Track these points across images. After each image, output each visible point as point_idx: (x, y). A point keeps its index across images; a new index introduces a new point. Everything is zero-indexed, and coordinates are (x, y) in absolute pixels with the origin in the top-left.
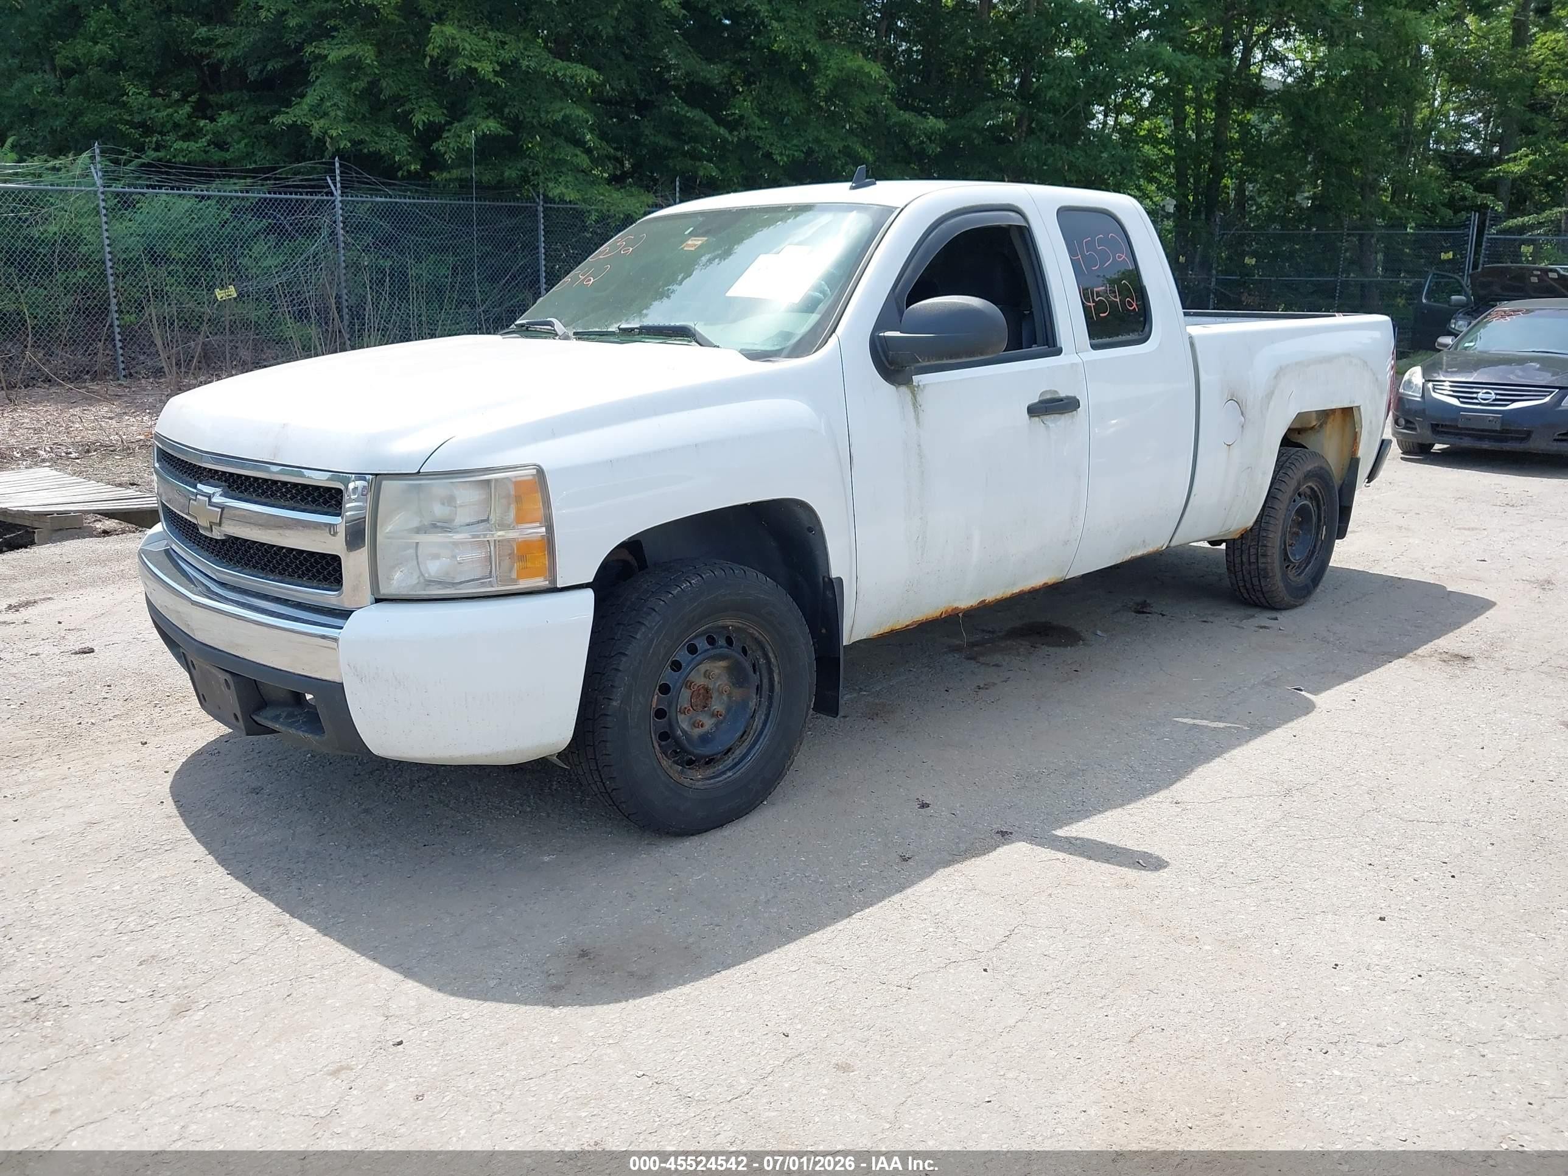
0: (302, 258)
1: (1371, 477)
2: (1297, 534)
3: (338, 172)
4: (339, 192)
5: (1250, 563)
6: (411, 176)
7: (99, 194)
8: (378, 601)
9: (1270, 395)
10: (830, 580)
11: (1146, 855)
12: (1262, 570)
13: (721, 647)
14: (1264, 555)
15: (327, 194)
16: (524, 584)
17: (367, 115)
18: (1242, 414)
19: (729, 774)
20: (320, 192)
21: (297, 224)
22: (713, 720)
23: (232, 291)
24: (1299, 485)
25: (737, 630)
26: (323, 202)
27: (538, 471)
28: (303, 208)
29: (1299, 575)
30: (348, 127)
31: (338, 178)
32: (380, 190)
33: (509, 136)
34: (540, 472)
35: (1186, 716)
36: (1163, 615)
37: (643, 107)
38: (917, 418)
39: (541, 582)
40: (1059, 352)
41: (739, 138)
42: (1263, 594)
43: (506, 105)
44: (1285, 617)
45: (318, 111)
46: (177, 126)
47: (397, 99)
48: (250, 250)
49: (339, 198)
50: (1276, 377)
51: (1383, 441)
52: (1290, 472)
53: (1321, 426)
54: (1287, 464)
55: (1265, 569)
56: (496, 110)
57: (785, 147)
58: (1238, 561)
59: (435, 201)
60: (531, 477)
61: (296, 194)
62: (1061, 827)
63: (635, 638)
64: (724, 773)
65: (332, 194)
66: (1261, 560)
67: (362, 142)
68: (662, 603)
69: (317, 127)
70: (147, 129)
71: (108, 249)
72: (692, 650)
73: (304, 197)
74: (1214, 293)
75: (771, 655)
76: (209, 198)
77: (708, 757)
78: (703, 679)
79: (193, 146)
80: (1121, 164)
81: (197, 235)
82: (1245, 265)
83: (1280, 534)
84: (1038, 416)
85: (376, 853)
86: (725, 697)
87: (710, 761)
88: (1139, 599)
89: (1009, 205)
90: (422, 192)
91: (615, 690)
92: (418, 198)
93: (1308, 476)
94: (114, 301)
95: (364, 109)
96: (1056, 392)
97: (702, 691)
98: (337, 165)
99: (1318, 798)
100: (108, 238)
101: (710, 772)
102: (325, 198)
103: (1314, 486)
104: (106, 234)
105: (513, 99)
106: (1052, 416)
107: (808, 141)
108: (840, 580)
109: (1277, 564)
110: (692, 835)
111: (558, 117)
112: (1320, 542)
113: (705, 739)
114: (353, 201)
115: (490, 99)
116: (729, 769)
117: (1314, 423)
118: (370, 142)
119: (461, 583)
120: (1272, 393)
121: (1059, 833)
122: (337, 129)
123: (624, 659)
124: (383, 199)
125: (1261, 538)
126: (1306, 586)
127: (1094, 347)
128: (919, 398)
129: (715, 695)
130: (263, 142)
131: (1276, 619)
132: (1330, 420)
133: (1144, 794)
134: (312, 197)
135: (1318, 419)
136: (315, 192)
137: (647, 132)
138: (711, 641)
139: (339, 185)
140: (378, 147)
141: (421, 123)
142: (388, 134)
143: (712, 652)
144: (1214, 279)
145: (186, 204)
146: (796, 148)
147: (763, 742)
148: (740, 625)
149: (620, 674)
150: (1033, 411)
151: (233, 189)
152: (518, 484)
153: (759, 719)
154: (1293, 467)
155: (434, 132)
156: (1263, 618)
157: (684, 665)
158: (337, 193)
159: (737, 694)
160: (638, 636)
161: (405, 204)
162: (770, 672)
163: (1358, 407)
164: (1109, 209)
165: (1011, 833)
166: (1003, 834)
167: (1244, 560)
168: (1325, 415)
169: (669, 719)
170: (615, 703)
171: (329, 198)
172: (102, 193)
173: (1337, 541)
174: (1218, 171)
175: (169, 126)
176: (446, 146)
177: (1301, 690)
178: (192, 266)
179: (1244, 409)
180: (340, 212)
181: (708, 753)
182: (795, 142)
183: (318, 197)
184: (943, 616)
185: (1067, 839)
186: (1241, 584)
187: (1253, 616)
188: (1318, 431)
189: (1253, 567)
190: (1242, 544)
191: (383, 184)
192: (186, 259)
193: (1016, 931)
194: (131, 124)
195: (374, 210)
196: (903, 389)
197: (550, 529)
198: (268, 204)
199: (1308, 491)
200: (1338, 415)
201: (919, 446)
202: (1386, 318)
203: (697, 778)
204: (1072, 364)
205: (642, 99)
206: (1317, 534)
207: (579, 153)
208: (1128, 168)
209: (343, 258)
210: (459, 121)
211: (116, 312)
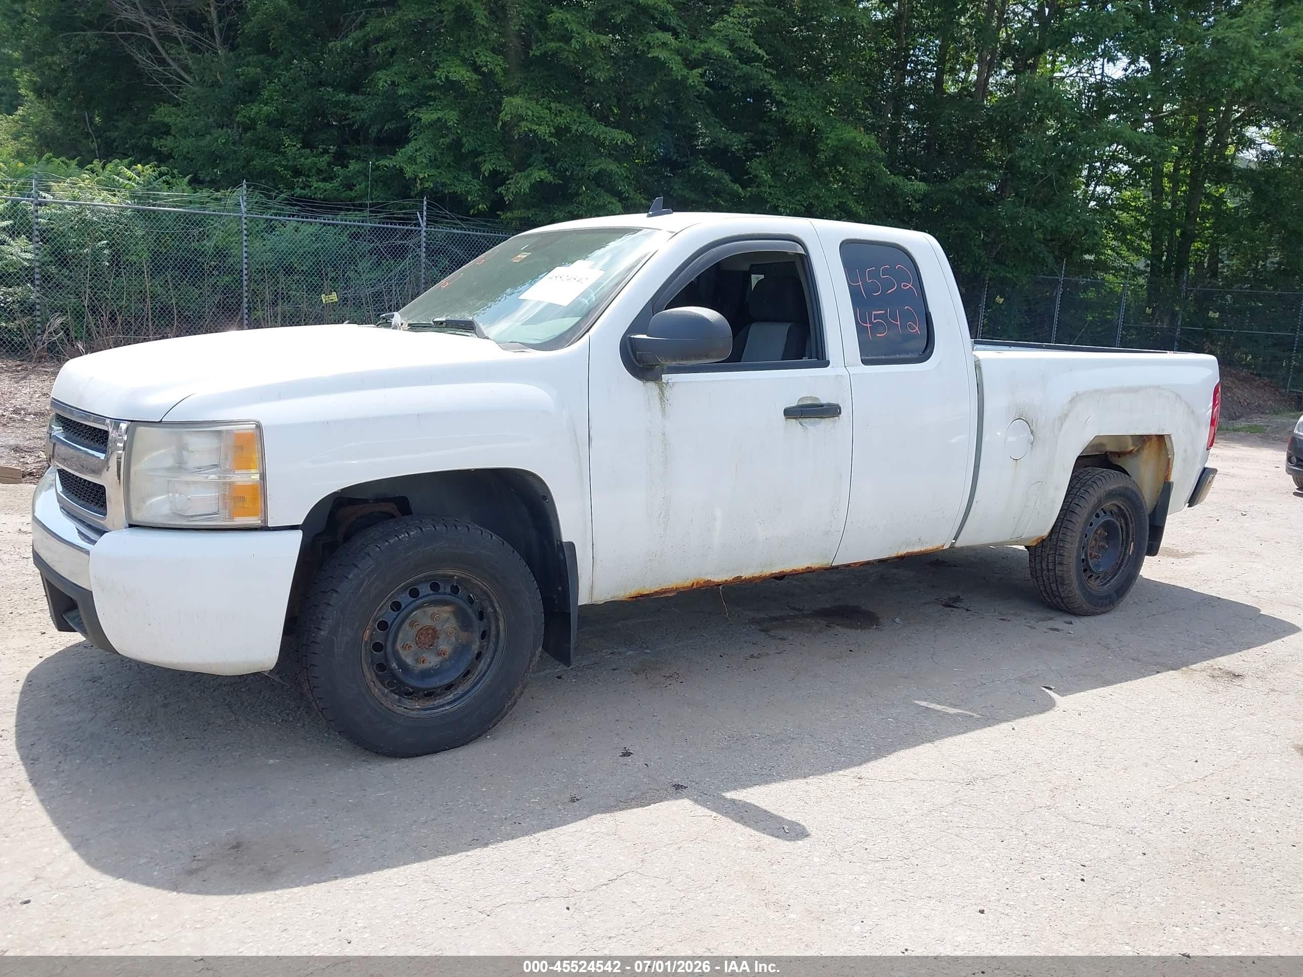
0: (391, 273)
1: (1192, 501)
2: (1103, 547)
3: (425, 208)
4: (425, 224)
5: (1048, 570)
6: (480, 214)
7: (243, 219)
8: (131, 526)
9: (1063, 418)
10: (561, 542)
11: (793, 824)
12: (1059, 577)
13: (444, 594)
14: (1061, 564)
15: (415, 225)
16: (239, 521)
17: (452, 164)
18: (1032, 432)
19: (447, 708)
20: (410, 224)
21: (389, 247)
22: (440, 659)
23: (334, 297)
24: (1100, 503)
25: (461, 580)
26: (412, 231)
27: (257, 426)
28: (396, 235)
29: (1105, 584)
30: (433, 172)
31: (425, 213)
32: (458, 224)
33: (559, 184)
34: (259, 427)
35: (925, 700)
36: (967, 610)
37: (674, 166)
38: (663, 410)
39: (255, 521)
40: (826, 364)
41: (751, 193)
42: (1062, 598)
43: (559, 160)
44: (1080, 624)
45: (412, 160)
46: (320, 171)
47: (476, 153)
48: (356, 266)
49: (425, 229)
50: (1071, 401)
51: (1205, 469)
52: (1091, 490)
53: (1138, 451)
54: (1090, 482)
55: (1061, 577)
56: (550, 162)
57: (789, 201)
58: (1038, 567)
59: (501, 235)
60: (251, 431)
61: (391, 224)
62: (735, 789)
63: (347, 578)
64: (443, 706)
65: (419, 225)
66: (1058, 568)
67: (444, 185)
68: (378, 549)
69: (409, 171)
70: (297, 172)
71: (245, 261)
72: (414, 593)
73: (397, 227)
74: (1178, 341)
75: (496, 605)
76: (329, 225)
77: (426, 689)
78: (430, 620)
79: (328, 186)
80: (1084, 227)
81: (315, 254)
82: (1209, 319)
83: (1077, 545)
84: (796, 418)
85: (143, 740)
86: (453, 639)
87: (430, 694)
88: (953, 594)
89: (791, 236)
90: (490, 227)
91: (324, 621)
92: (488, 232)
93: (1110, 495)
94: (246, 300)
95: (449, 160)
96: (817, 399)
97: (430, 631)
98: (425, 203)
99: (999, 790)
100: (246, 252)
101: (430, 704)
102: (413, 228)
103: (1119, 504)
104: (245, 249)
105: (565, 156)
106: (812, 420)
107: (809, 197)
108: (571, 545)
109: (1073, 573)
110: (402, 757)
111: (596, 170)
112: (1127, 557)
113: (426, 674)
114: (436, 232)
115: (547, 155)
116: (449, 703)
117: (1131, 448)
118: (450, 185)
119: (192, 516)
120: (1066, 416)
121: (729, 795)
122: (425, 173)
123: (335, 595)
124: (459, 231)
125: (1058, 548)
126: (1109, 596)
127: (865, 362)
128: (667, 394)
129: (442, 636)
130: (381, 185)
131: (1071, 623)
132: (1147, 446)
133: (834, 767)
134: (403, 227)
135: (1134, 444)
136: (406, 223)
137: (676, 187)
138: (435, 587)
139: (425, 218)
140: (456, 189)
141: (488, 171)
142: (465, 179)
143: (433, 598)
144: (1179, 330)
145: (311, 229)
146: (798, 203)
147: (486, 681)
148: (464, 576)
149: (329, 608)
150: (790, 413)
151: (352, 219)
152: (239, 436)
153: (485, 662)
154: (1095, 485)
155: (497, 179)
156: (1059, 622)
157: (403, 606)
158: (423, 224)
159: (464, 636)
160: (350, 576)
161: (477, 236)
162: (497, 620)
163: (1169, 436)
164: (901, 244)
165: (686, 787)
166: (678, 787)
167: (1044, 566)
168: (1142, 440)
169: (386, 654)
170: (322, 633)
171: (417, 228)
172: (245, 218)
173: (1146, 557)
174: (1188, 238)
175: (314, 171)
176: (508, 192)
177: (1050, 689)
178: (311, 277)
179: (1033, 428)
180: (424, 239)
181: (429, 686)
182: (798, 198)
183: (409, 227)
184: (695, 587)
185: (733, 801)
186: (1042, 588)
187: (1051, 619)
188: (1136, 456)
189: (1051, 573)
190: (1042, 552)
191: (458, 219)
192: (307, 271)
193: (624, 876)
194: (286, 168)
195: (451, 237)
196: (651, 385)
197: (263, 477)
198: (377, 231)
199: (1115, 509)
200: (1155, 439)
201: (664, 434)
202: (1213, 358)
203: (414, 708)
204: (837, 376)
205: (674, 159)
206: (1126, 549)
207: (614, 201)
208: (1090, 229)
209: (423, 276)
210: (520, 171)
211: (246, 308)
